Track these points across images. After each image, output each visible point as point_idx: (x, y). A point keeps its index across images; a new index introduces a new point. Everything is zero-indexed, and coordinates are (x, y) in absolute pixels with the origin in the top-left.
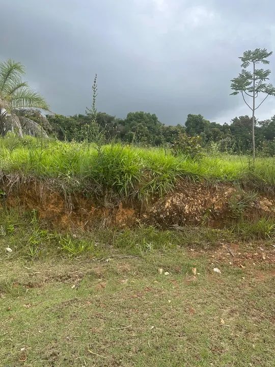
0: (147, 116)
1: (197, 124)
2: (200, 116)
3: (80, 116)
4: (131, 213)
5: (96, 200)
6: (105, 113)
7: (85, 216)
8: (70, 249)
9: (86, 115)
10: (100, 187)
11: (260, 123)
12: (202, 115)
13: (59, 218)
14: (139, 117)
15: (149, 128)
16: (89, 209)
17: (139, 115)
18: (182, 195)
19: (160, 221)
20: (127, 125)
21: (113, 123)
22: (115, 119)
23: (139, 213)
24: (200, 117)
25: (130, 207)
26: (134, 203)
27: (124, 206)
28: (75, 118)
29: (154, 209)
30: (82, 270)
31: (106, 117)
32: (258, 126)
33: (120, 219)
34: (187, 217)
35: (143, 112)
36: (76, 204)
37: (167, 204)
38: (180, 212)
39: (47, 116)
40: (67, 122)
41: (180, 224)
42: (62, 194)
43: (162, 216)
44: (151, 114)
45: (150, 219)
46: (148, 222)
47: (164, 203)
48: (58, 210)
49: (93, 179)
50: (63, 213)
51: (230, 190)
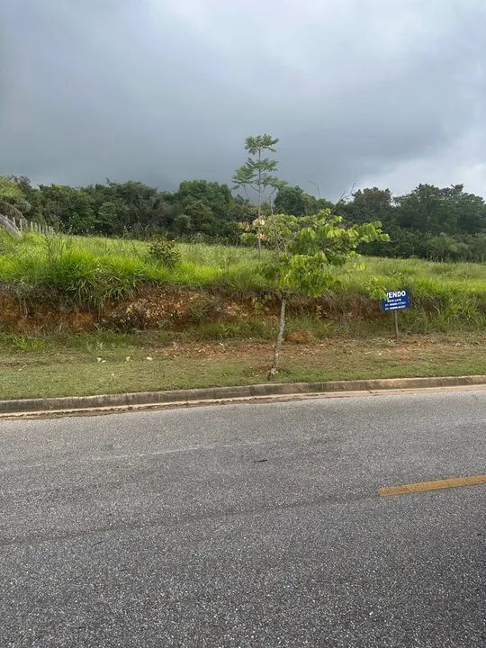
0: (212, 187)
1: (293, 203)
2: (297, 188)
3: (99, 188)
4: (88, 318)
5: (52, 305)
6: (139, 183)
7: (41, 320)
8: (22, 346)
9: (108, 186)
10: (54, 292)
11: (396, 200)
12: (301, 188)
13: (16, 322)
14: (198, 189)
15: (214, 209)
16: (46, 314)
17: (199, 186)
18: (144, 300)
19: (120, 325)
20: (178, 205)
21: (153, 199)
22: (158, 192)
23: (96, 318)
24: (298, 191)
25: (87, 312)
26: (91, 308)
27: (81, 311)
28: (88, 191)
29: (114, 314)
30: (31, 360)
31: (141, 189)
32: (393, 204)
33: (76, 323)
34: (148, 321)
35: (205, 181)
36: (31, 309)
37: (128, 309)
38: (141, 316)
39: (41, 187)
40: (75, 198)
41: (141, 328)
42: (17, 299)
43: (121, 321)
44: (220, 185)
45: (110, 324)
46: (107, 326)
47: (126, 308)
48: (14, 315)
49: (47, 284)
50: (18, 317)
51: (196, 295)
